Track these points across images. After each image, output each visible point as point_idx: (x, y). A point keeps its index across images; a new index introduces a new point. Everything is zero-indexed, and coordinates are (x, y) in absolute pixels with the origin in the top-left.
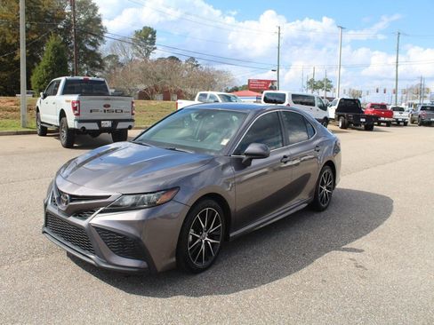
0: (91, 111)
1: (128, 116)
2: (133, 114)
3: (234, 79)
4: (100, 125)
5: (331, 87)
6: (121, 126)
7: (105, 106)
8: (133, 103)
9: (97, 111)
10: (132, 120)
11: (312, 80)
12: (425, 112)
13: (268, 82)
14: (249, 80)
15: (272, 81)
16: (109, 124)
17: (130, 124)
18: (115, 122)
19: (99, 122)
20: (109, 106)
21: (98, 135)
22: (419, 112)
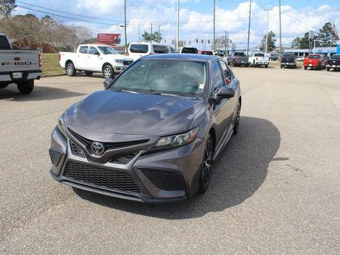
0: (3, 64)
1: (36, 68)
2: (40, 66)
3: (91, 33)
4: (12, 76)
5: (161, 38)
6: (30, 76)
7: (15, 59)
8: (39, 55)
9: (9, 63)
10: (40, 71)
11: (146, 34)
12: (237, 57)
13: (114, 35)
14: (98, 34)
15: (117, 35)
16: (19, 75)
17: (39, 74)
18: (25, 73)
19: (10, 73)
20: (19, 59)
21: (6, 86)
22: (233, 56)
